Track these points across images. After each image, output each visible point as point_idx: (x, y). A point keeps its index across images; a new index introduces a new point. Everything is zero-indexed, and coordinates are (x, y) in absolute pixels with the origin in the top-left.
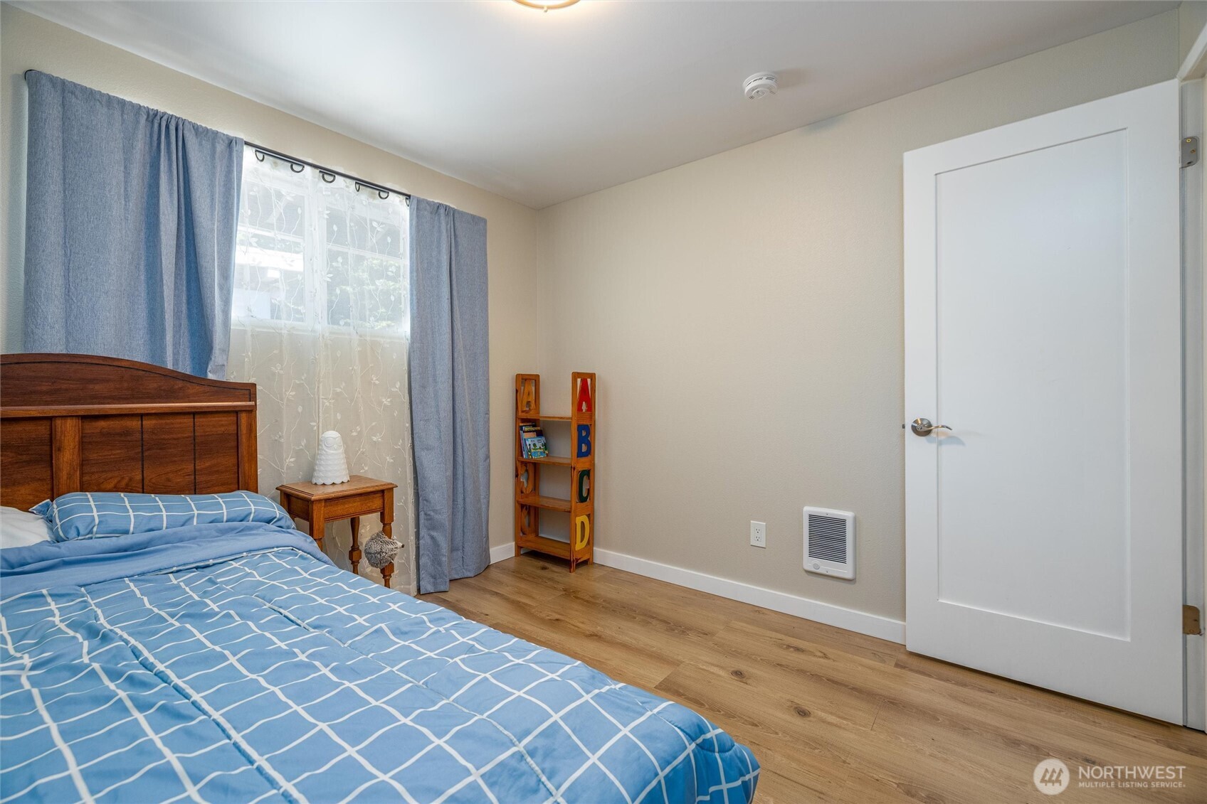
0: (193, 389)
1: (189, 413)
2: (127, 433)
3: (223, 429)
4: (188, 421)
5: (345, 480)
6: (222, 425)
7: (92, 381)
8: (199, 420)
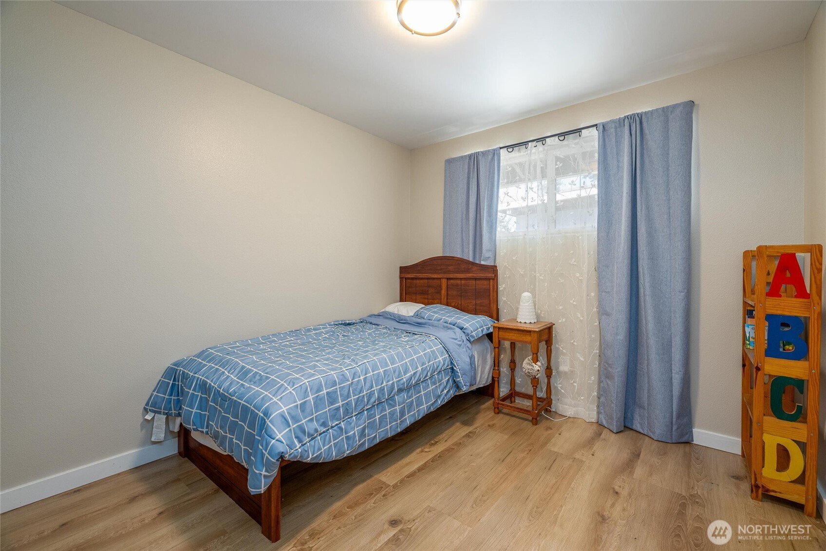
0: (475, 268)
1: (473, 279)
2: (457, 285)
3: (485, 286)
4: (474, 282)
5: (532, 321)
6: (485, 285)
7: (449, 265)
8: (478, 282)
